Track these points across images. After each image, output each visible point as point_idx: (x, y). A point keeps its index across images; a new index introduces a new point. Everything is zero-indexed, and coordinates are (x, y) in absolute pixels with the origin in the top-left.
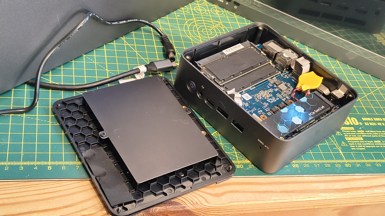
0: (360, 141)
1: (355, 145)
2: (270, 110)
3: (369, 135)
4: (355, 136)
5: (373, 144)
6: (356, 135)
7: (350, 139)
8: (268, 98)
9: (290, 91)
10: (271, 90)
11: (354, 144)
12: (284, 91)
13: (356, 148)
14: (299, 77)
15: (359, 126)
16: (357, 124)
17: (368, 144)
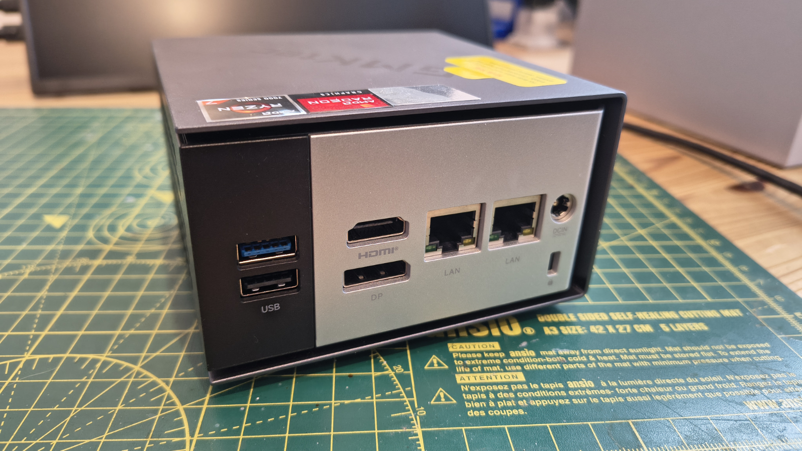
0: (509, 384)
1: (487, 400)
3: (553, 363)
4: (496, 368)
6: (503, 365)
7: (472, 380)
11: (484, 396)
13: (486, 409)
17: (538, 394)
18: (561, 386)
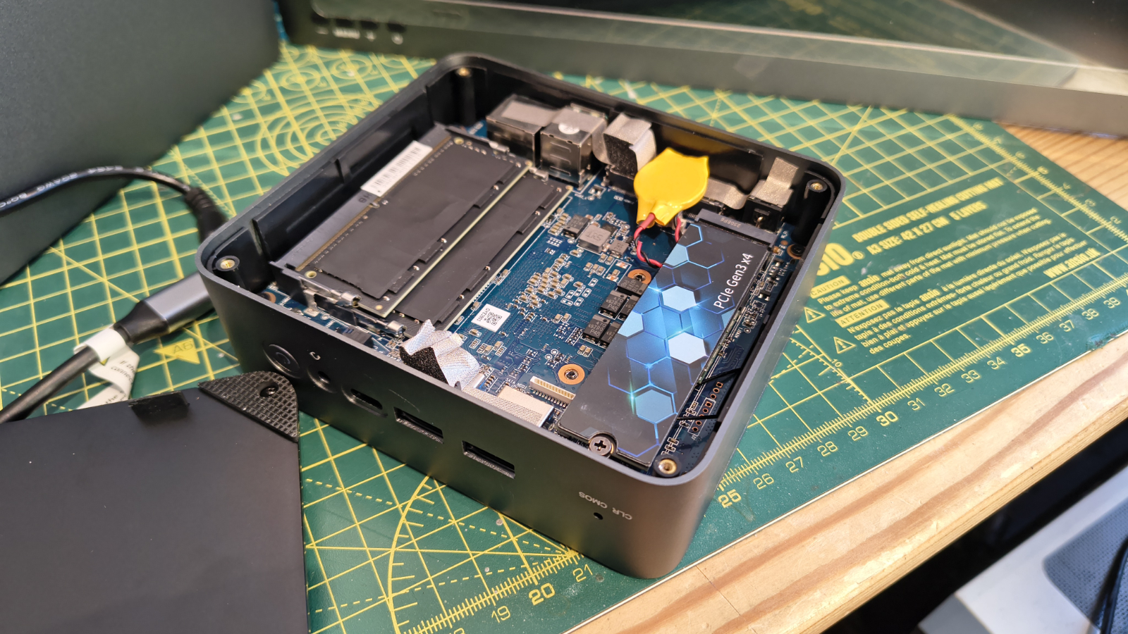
0: (880, 314)
1: (875, 335)
2: (584, 337)
3: (898, 282)
4: (860, 303)
5: (923, 309)
6: (863, 298)
7: (852, 322)
8: (562, 295)
9: (620, 238)
10: (563, 261)
11: (870, 333)
12: (603, 248)
13: (881, 343)
14: (632, 182)
15: (857, 265)
16: (849, 259)
17: (907, 315)
18: (917, 302)
